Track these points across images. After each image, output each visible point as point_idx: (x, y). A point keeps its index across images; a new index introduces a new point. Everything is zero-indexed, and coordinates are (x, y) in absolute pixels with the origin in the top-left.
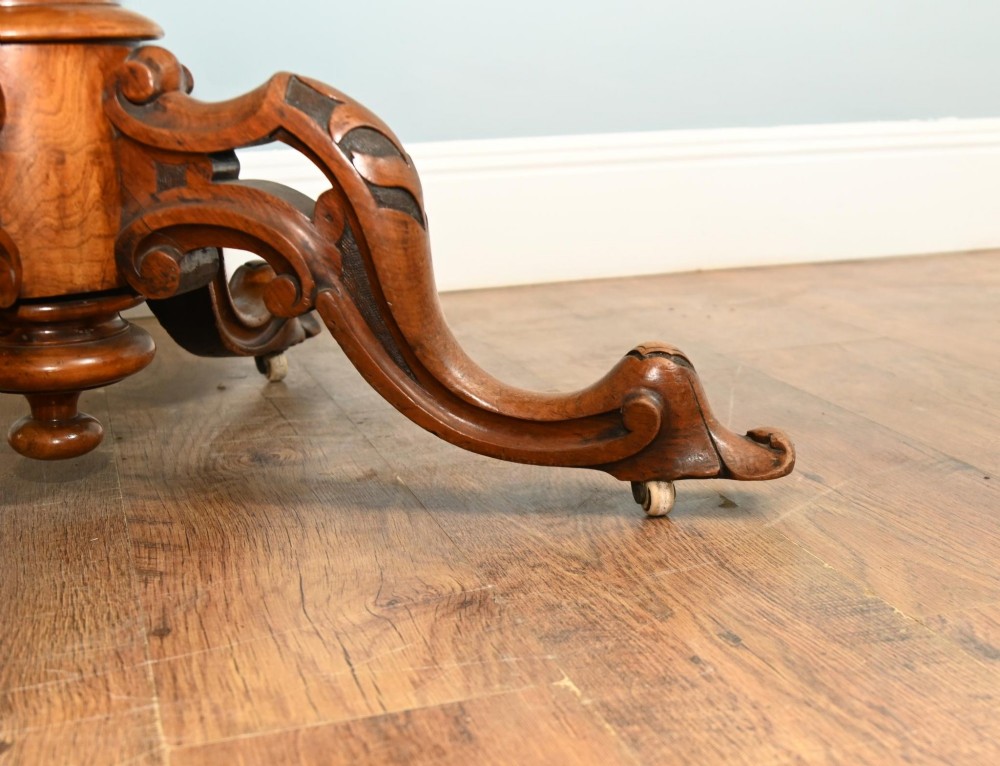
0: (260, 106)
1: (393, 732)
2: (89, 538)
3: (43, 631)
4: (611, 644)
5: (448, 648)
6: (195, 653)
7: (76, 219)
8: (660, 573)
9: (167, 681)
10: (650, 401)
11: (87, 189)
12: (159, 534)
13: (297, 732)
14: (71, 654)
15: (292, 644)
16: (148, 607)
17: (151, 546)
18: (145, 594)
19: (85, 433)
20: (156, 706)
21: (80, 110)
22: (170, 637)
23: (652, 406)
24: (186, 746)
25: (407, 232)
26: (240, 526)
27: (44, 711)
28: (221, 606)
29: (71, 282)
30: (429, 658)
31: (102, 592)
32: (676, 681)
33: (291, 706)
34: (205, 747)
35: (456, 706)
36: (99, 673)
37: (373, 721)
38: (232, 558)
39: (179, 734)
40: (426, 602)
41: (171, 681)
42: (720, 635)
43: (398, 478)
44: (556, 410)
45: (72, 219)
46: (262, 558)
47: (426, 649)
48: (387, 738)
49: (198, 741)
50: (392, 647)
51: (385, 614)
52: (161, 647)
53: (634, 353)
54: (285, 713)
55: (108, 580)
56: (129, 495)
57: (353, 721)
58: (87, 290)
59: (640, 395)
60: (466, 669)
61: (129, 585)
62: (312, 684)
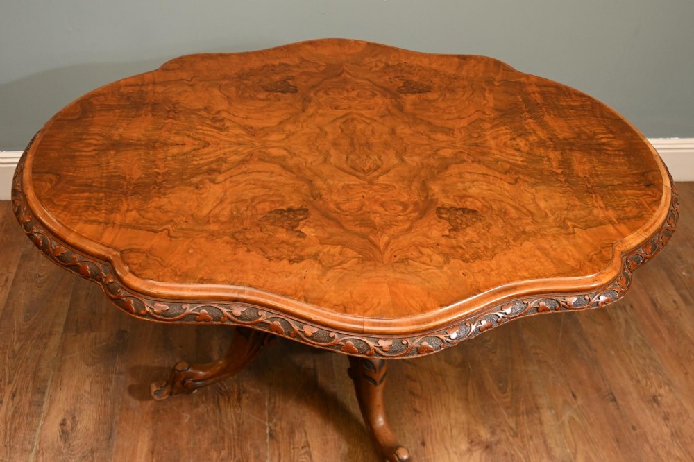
6: (432, 456)
8: (531, 443)
12: (414, 387)
15: (451, 457)
16: (418, 430)
17: (414, 395)
18: (417, 422)
22: (425, 447)
28: (434, 433)
38: (434, 407)
40: (479, 443)
46: (440, 409)
51: (470, 448)
52: (424, 451)
61: (412, 416)
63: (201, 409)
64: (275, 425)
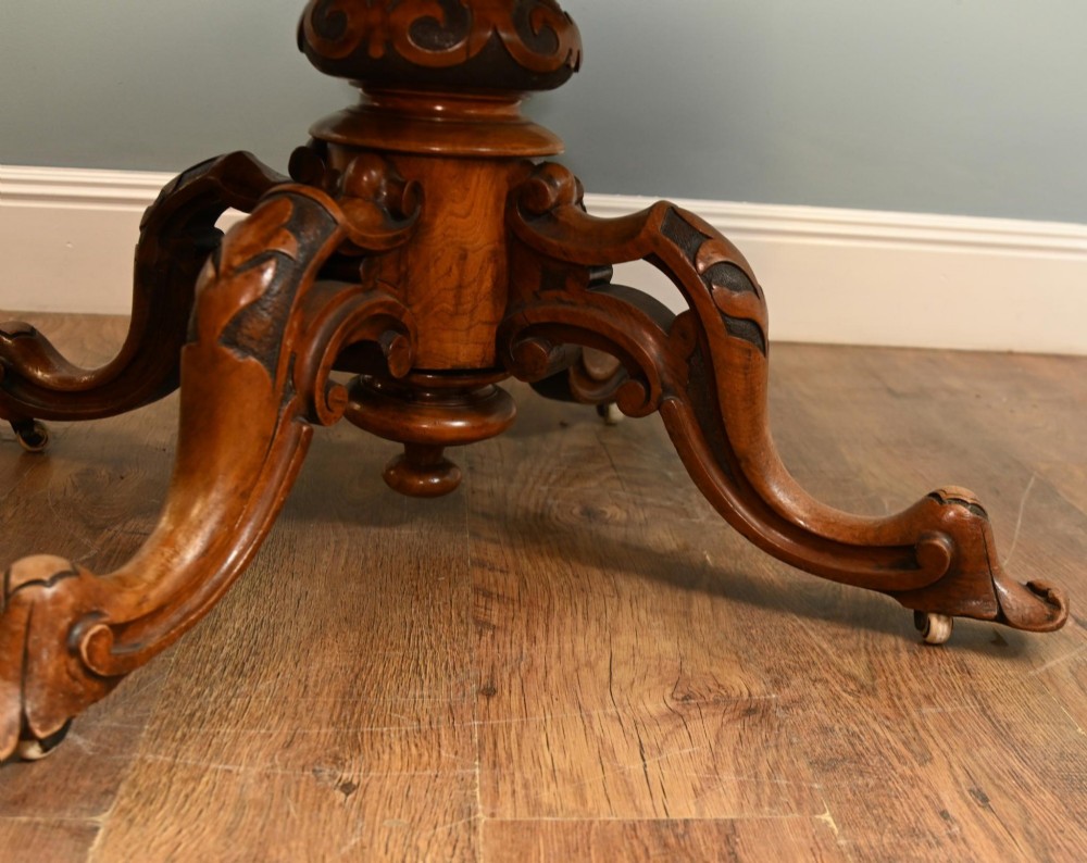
0: (639, 232)
1: (672, 841)
2: (438, 576)
3: (392, 671)
4: (872, 783)
5: (729, 759)
6: (515, 720)
7: (468, 307)
8: (927, 710)
9: (489, 746)
10: (942, 542)
11: (481, 282)
12: (496, 582)
13: (591, 823)
14: (412, 700)
15: (597, 727)
16: (480, 663)
17: (488, 595)
18: (479, 646)
19: (447, 478)
20: (477, 771)
21: (485, 215)
22: (495, 699)
23: (944, 548)
24: (498, 819)
25: (749, 360)
26: (565, 587)
27: (386, 757)
28: (541, 672)
29: (457, 359)
30: (712, 767)
31: (444, 637)
32: (924, 835)
33: (589, 794)
34: (513, 822)
35: (729, 823)
36: (434, 726)
37: (656, 825)
38: (555, 622)
39: (494, 807)
40: (717, 702)
41: (492, 746)
42: (971, 791)
43: (708, 558)
44: (857, 535)
45: (465, 306)
46: (580, 626)
47: (710, 755)
48: (666, 845)
49: (509, 817)
50: (682, 747)
51: (679, 709)
52: (487, 708)
53: (935, 495)
54: (584, 802)
55: (450, 625)
56: (475, 534)
57: (639, 821)
58: (469, 368)
59: (935, 537)
60: (742, 784)
61: (466, 635)
62: (609, 774)
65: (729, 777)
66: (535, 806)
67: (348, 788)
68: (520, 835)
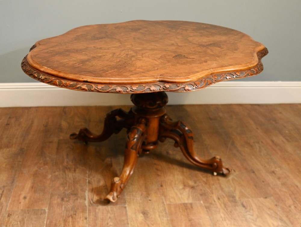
0: (177, 125)
3: (149, 183)
4: (207, 197)
6: (166, 190)
8: (213, 186)
9: (163, 194)
13: (177, 204)
15: (175, 191)
16: (159, 181)
20: (163, 197)
22: (163, 187)
27: (153, 196)
28: (167, 183)
30: (189, 196)
32: (212, 204)
35: (191, 203)
37: (184, 204)
38: (167, 174)
40: (188, 186)
42: (218, 198)
46: (170, 175)
49: (168, 203)
50: (185, 193)
51: (184, 187)
54: (175, 201)
55: (154, 175)
61: (156, 177)
62: (177, 197)
63: (57, 173)
64: (91, 179)
65: (191, 197)
66: (170, 202)
67: (150, 200)
68: (169, 205)
